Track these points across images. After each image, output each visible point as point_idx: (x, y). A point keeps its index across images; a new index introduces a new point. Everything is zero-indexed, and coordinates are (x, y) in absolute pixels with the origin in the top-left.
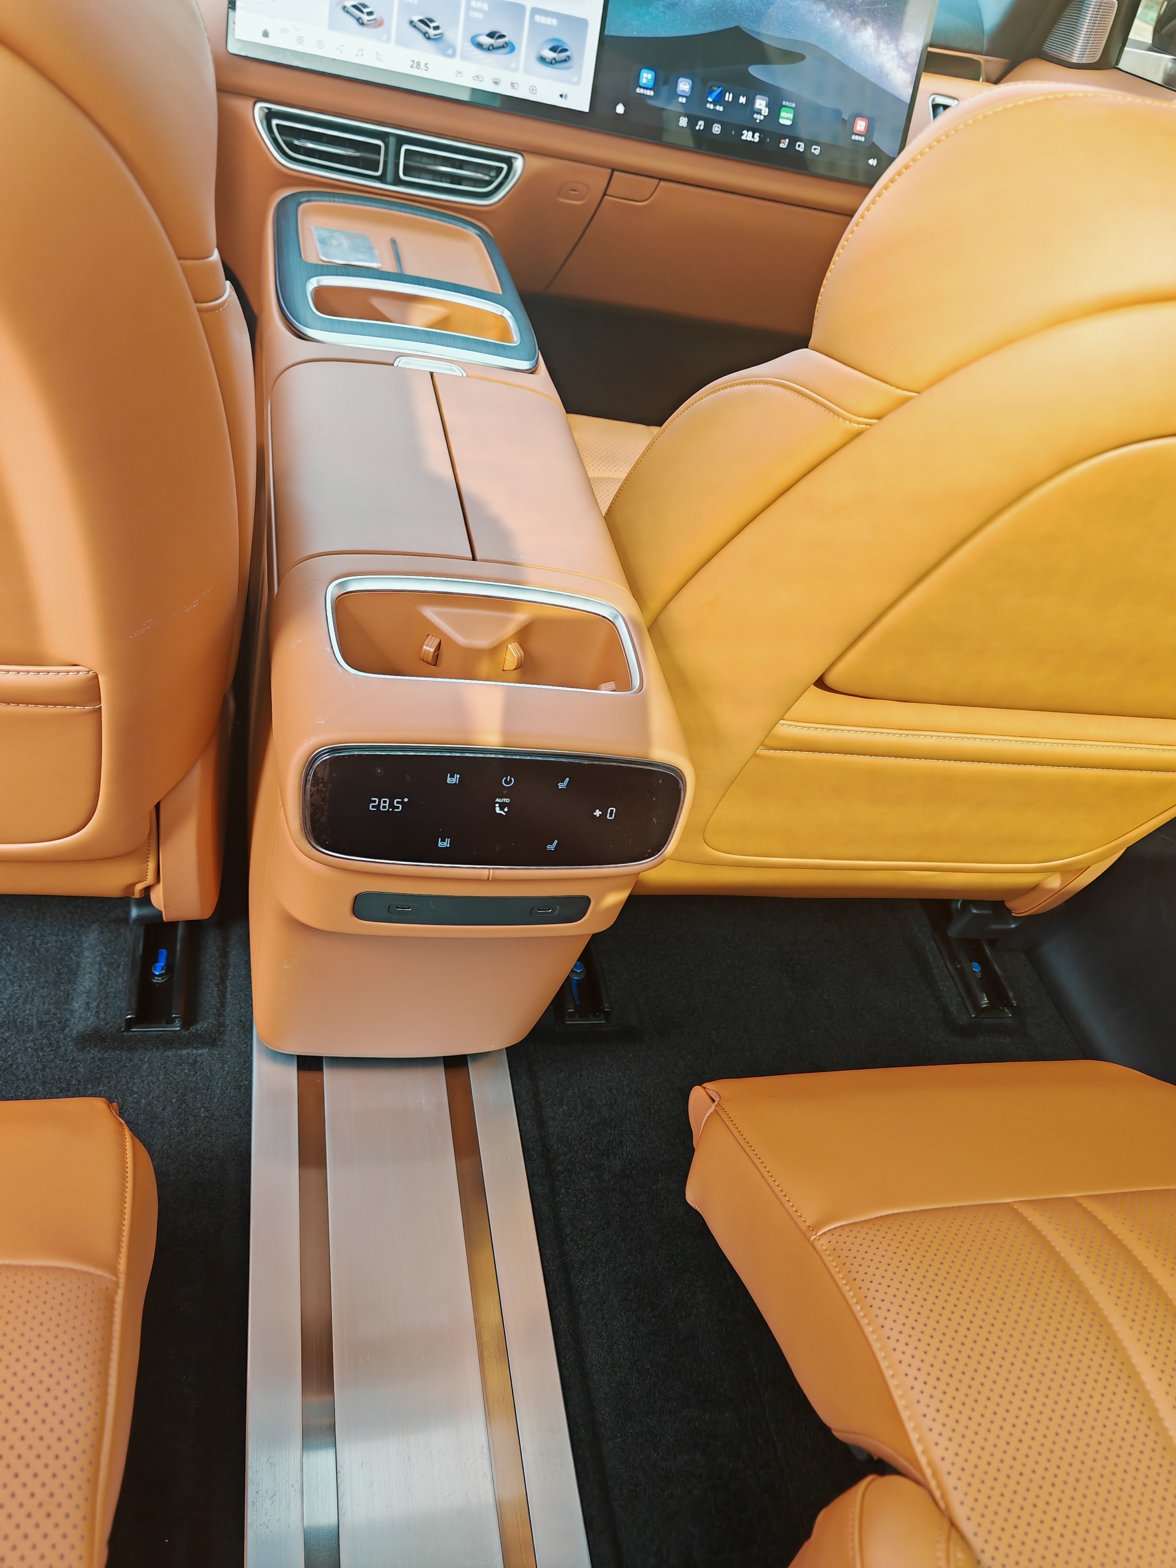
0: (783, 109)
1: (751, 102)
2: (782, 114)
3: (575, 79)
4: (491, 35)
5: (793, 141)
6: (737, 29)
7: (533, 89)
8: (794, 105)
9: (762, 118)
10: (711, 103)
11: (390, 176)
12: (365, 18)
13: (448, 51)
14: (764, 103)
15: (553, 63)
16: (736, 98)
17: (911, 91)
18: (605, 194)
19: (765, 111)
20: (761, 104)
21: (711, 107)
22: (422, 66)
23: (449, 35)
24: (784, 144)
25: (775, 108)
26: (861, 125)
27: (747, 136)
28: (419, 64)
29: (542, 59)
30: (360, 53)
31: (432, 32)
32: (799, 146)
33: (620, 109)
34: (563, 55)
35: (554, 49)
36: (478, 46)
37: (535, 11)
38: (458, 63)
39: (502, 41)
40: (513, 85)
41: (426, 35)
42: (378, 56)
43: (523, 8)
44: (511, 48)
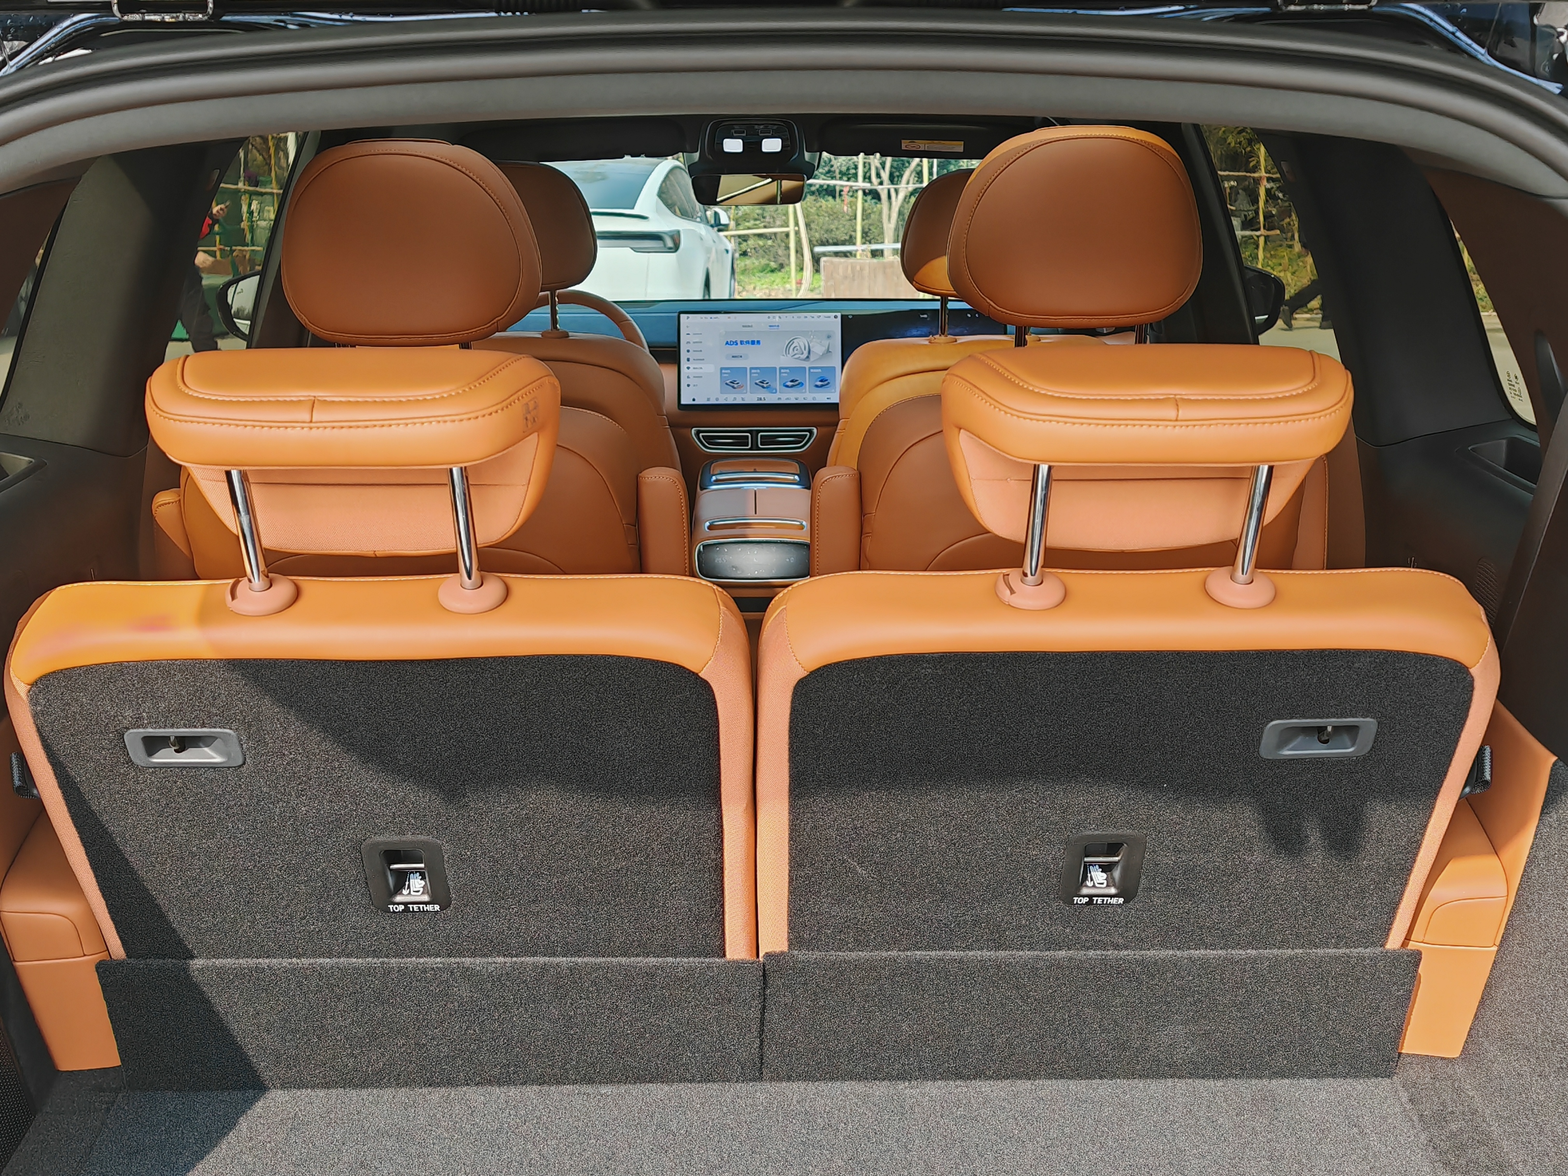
3: (832, 390)
4: (792, 381)
7: (814, 399)
11: (755, 447)
12: (736, 386)
13: (774, 391)
15: (822, 386)
22: (763, 399)
23: (773, 385)
28: (761, 399)
29: (817, 386)
30: (735, 399)
31: (765, 385)
34: (826, 382)
35: (821, 381)
36: (787, 386)
37: (810, 368)
38: (778, 395)
39: (797, 383)
40: (804, 399)
41: (763, 387)
42: (743, 399)
43: (805, 368)
44: (801, 384)
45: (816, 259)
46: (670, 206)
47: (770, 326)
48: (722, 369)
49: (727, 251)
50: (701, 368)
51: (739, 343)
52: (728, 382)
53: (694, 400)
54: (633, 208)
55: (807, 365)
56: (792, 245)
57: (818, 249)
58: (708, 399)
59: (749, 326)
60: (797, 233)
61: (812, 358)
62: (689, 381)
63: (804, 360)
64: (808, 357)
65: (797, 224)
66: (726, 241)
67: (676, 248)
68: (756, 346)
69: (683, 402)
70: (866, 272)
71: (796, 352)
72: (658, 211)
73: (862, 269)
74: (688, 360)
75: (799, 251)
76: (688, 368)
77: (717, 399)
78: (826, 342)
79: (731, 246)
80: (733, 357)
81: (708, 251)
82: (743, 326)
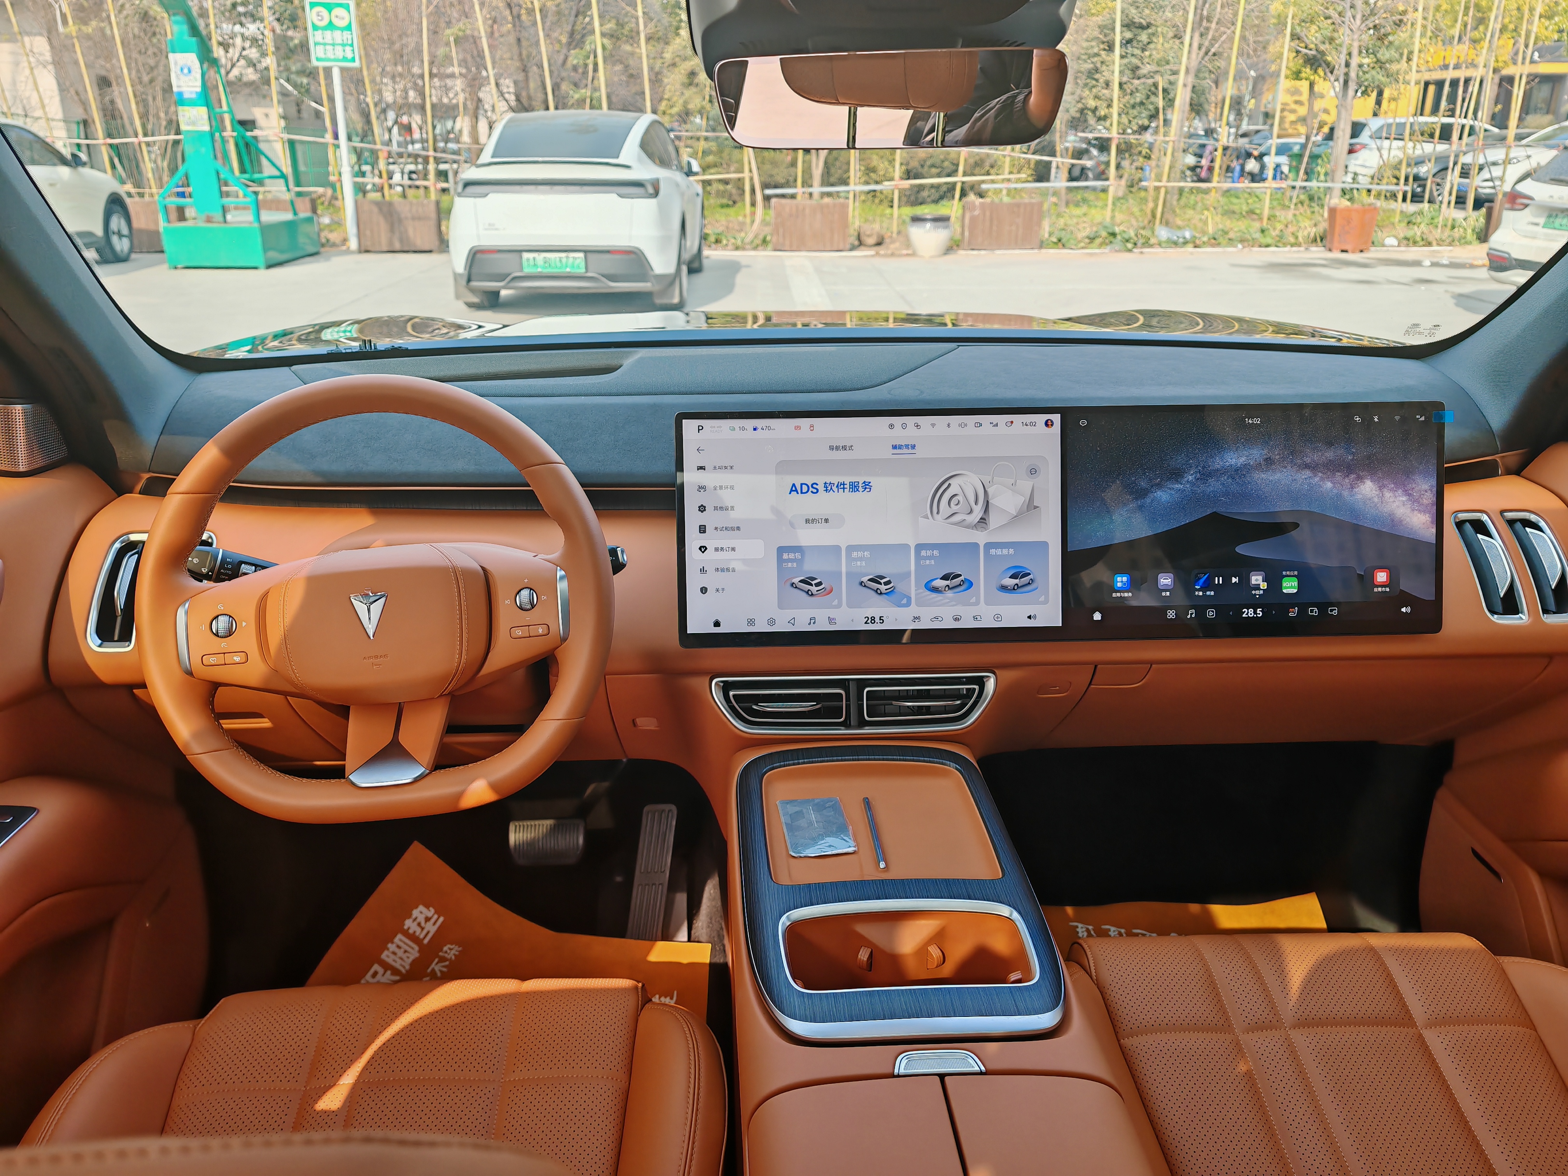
0: (1284, 579)
1: (1245, 580)
2: (1284, 584)
3: (1042, 599)
4: (945, 578)
5: (1303, 608)
6: (1215, 514)
7: (998, 617)
8: (1296, 573)
9: (1261, 592)
10: (1199, 590)
11: (854, 720)
12: (814, 589)
13: (904, 601)
14: (1260, 578)
15: (1015, 589)
16: (1227, 580)
17: (1434, 530)
18: (1090, 684)
19: (1264, 586)
20: (1257, 579)
21: (1201, 593)
22: (877, 620)
23: (900, 587)
24: (1293, 613)
25: (1274, 581)
26: (1381, 577)
27: (1248, 613)
28: (873, 619)
29: (1004, 588)
30: (813, 621)
31: (883, 588)
32: (1312, 611)
33: (1097, 616)
34: (1026, 580)
35: (1013, 577)
36: (935, 590)
37: (989, 546)
38: (914, 610)
39: (957, 581)
40: (975, 618)
41: (877, 592)
42: (831, 620)
43: (976, 545)
44: (969, 584)
45: (767, 198)
46: (650, 155)
47: (894, 447)
48: (781, 550)
49: (698, 195)
50: (733, 549)
51: (821, 487)
52: (796, 580)
53: (717, 624)
54: (618, 157)
55: (981, 538)
56: (747, 188)
57: (768, 192)
58: (751, 622)
59: (844, 448)
60: (751, 179)
61: (994, 520)
62: (704, 580)
63: (975, 527)
64: (983, 520)
65: (751, 171)
66: (695, 184)
67: (656, 194)
68: (861, 495)
69: (693, 628)
70: (807, 211)
71: (954, 508)
72: (640, 160)
73: (804, 209)
74: (702, 529)
75: (753, 191)
76: (703, 549)
77: (772, 622)
78: (1026, 485)
79: (699, 189)
80: (807, 521)
81: (682, 194)
82: (831, 448)
